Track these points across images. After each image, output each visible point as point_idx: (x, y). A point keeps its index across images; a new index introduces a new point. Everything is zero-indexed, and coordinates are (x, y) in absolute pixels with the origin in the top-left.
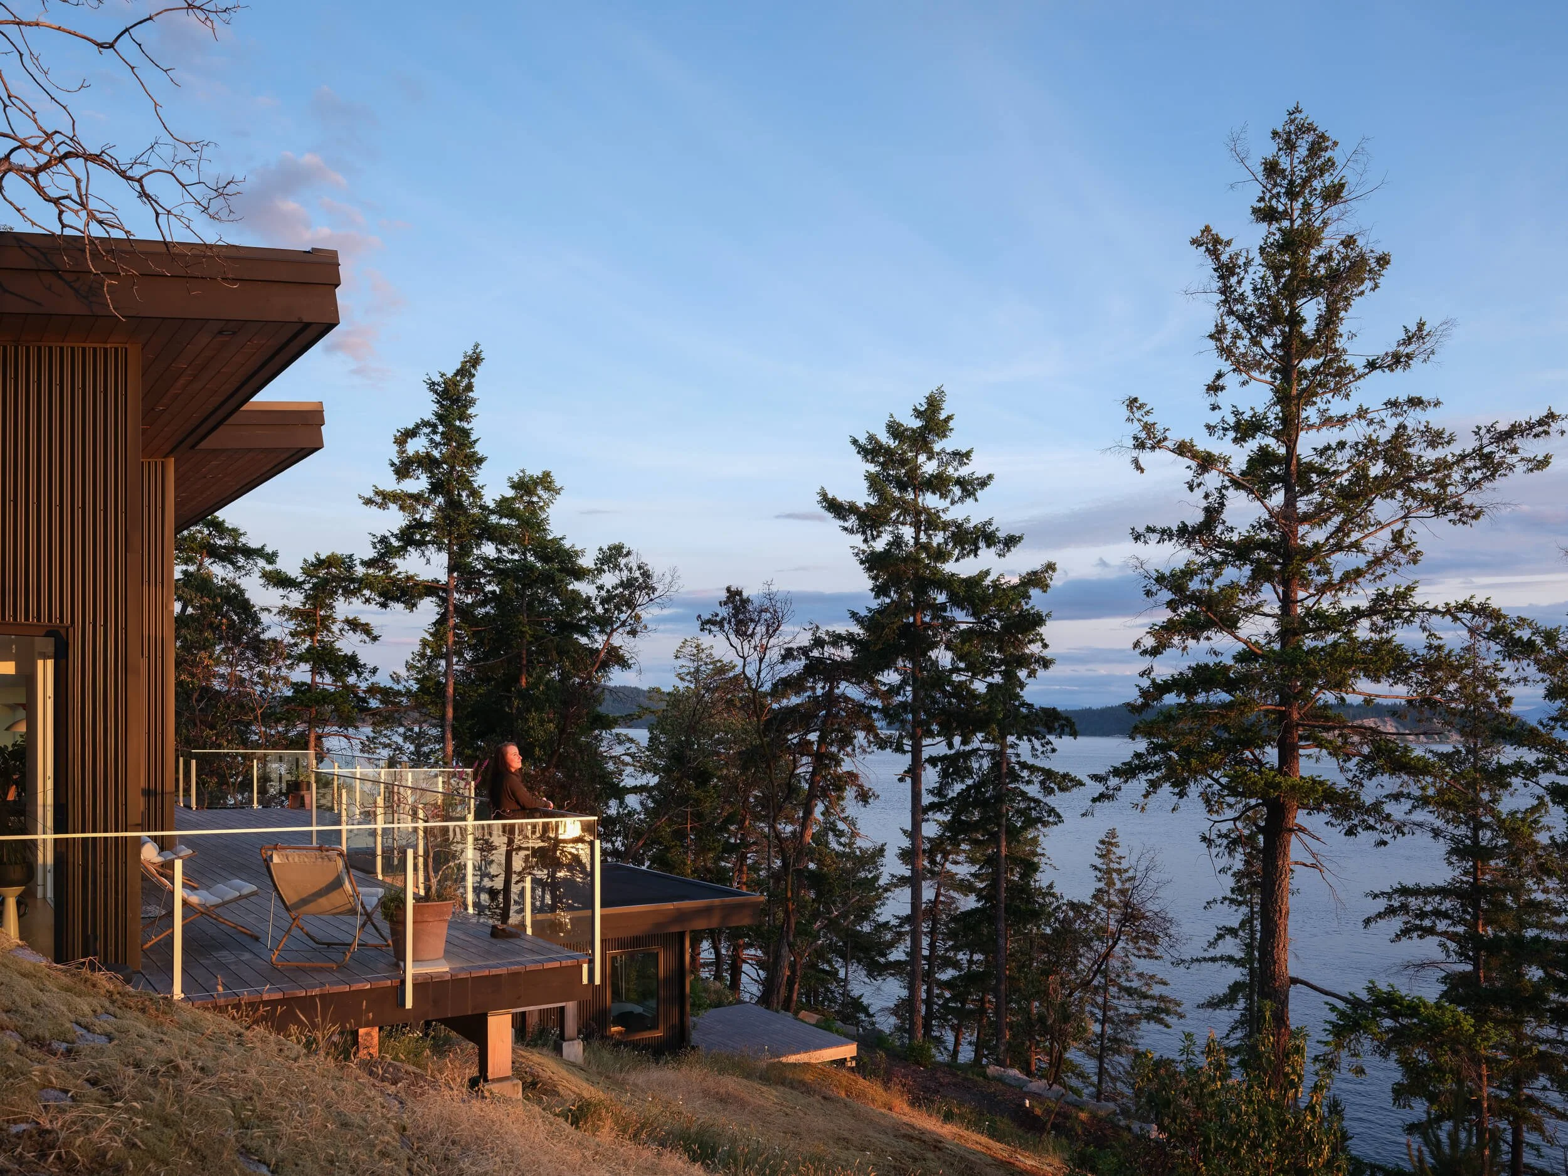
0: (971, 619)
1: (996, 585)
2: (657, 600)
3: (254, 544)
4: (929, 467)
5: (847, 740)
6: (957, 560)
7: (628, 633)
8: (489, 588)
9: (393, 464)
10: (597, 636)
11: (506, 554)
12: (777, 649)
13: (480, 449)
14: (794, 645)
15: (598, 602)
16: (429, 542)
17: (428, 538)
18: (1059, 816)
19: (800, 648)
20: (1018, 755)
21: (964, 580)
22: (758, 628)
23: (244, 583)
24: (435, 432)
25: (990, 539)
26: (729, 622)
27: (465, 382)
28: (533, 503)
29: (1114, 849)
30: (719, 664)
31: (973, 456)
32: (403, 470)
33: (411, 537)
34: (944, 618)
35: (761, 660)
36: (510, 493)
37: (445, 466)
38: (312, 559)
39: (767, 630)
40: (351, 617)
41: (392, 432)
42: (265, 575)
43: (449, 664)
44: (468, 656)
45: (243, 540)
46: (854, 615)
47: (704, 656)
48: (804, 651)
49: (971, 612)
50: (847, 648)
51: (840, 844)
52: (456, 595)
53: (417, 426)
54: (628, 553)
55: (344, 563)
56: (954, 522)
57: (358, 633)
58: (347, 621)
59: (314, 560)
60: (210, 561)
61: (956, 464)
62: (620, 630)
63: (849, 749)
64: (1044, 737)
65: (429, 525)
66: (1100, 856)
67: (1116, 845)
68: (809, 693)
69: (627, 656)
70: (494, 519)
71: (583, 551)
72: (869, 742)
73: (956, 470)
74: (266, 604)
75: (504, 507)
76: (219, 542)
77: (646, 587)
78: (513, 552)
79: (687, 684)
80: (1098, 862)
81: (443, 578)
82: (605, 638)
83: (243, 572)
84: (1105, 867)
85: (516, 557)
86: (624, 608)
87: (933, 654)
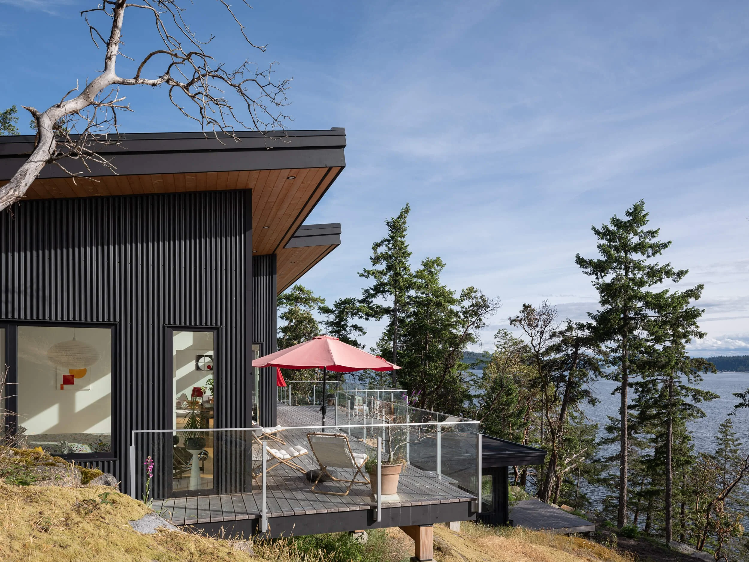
0: (657, 315)
1: (672, 297)
2: (489, 312)
3: (316, 296)
4: (635, 240)
5: (584, 375)
6: (649, 285)
7: (476, 327)
8: (412, 310)
9: (371, 259)
10: (460, 329)
11: (420, 294)
12: (548, 332)
13: (409, 250)
14: (557, 331)
15: (461, 314)
16: (387, 291)
17: (386, 290)
18: (703, 413)
19: (560, 332)
20: (680, 382)
21: (655, 295)
22: (540, 323)
23: (312, 312)
24: (389, 244)
25: (668, 273)
26: (525, 320)
27: (402, 220)
28: (432, 272)
29: (730, 429)
30: (515, 341)
31: (659, 232)
32: (376, 260)
33: (379, 289)
34: (641, 314)
35: (541, 338)
36: (422, 268)
37: (394, 258)
38: (338, 301)
39: (544, 323)
40: (354, 324)
41: (371, 245)
42: (320, 308)
43: (395, 343)
44: (403, 339)
45: (312, 295)
46: (590, 314)
47: (508, 337)
48: (562, 333)
49: (657, 310)
50: (586, 331)
51: (575, 423)
52: (398, 313)
53: (382, 242)
54: (476, 291)
55: (351, 301)
56: (649, 267)
57: (357, 331)
58: (353, 326)
59: (339, 301)
60: (299, 304)
61: (649, 237)
62: (472, 326)
63: (585, 379)
64: (696, 373)
65: (387, 284)
66: (721, 432)
67: (731, 427)
68: (564, 353)
69: (475, 337)
70: (415, 280)
71: (454, 292)
72: (596, 376)
73: (650, 240)
74: (320, 320)
75: (419, 275)
76: (303, 296)
77: (484, 306)
78: (423, 293)
79: (500, 350)
80: (720, 436)
81: (392, 306)
82: (465, 330)
83: (312, 308)
84: (724, 438)
85: (424, 295)
86: (474, 316)
87: (635, 333)
